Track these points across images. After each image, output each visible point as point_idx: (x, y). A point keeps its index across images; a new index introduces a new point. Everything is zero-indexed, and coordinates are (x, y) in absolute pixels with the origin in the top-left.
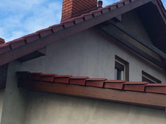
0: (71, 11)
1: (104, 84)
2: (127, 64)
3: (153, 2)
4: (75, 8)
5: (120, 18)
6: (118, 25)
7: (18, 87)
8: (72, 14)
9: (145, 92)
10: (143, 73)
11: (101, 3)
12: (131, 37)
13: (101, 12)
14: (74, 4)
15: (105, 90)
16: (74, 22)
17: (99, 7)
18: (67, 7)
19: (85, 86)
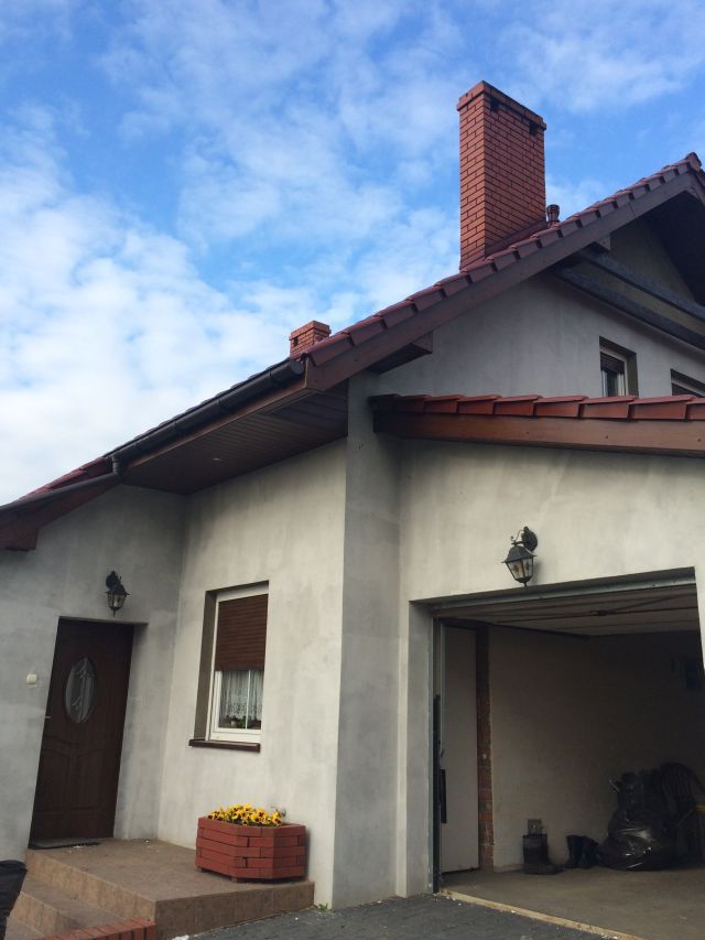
0: (483, 241)
1: (582, 408)
2: (631, 356)
3: (690, 191)
4: (493, 230)
5: (607, 246)
6: (603, 260)
7: (376, 430)
8: (485, 248)
9: (687, 420)
10: (674, 374)
11: (555, 209)
12: (638, 287)
13: (559, 232)
14: (489, 220)
15: (582, 422)
16: (493, 265)
17: (551, 222)
18: (473, 232)
19: (534, 416)
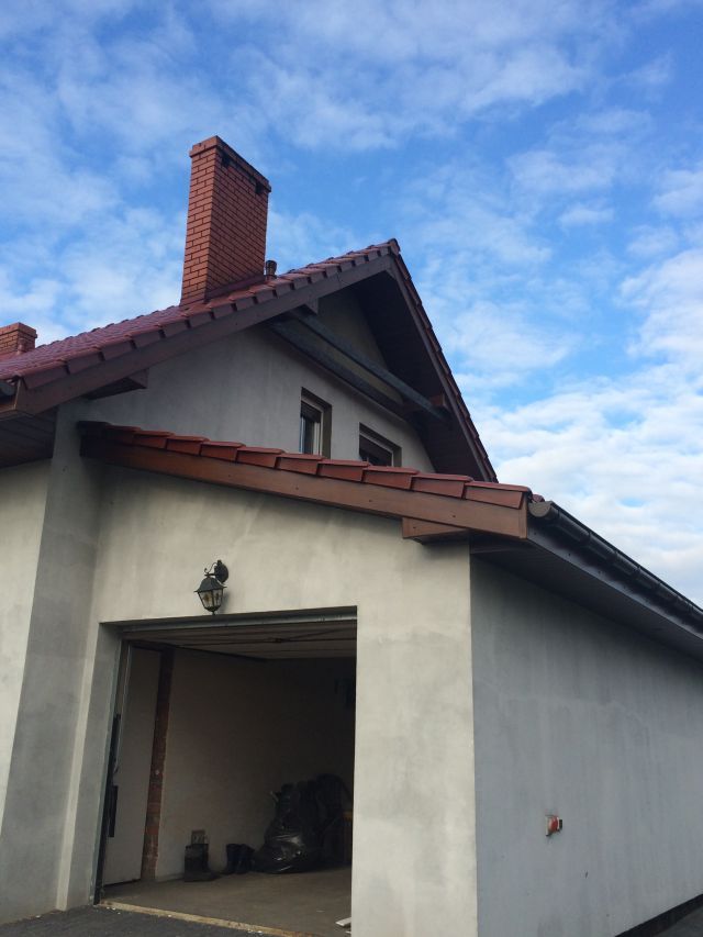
0: (203, 285)
1: (278, 461)
2: (327, 407)
4: (214, 275)
5: (315, 308)
6: (310, 321)
7: (81, 455)
8: (206, 292)
9: (362, 482)
10: (363, 428)
11: (272, 265)
13: (274, 292)
14: (211, 267)
15: (278, 472)
16: (212, 314)
17: (268, 275)
18: (195, 274)
